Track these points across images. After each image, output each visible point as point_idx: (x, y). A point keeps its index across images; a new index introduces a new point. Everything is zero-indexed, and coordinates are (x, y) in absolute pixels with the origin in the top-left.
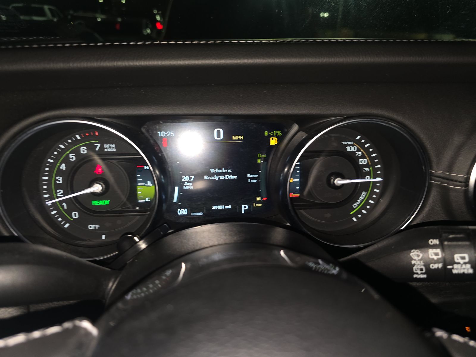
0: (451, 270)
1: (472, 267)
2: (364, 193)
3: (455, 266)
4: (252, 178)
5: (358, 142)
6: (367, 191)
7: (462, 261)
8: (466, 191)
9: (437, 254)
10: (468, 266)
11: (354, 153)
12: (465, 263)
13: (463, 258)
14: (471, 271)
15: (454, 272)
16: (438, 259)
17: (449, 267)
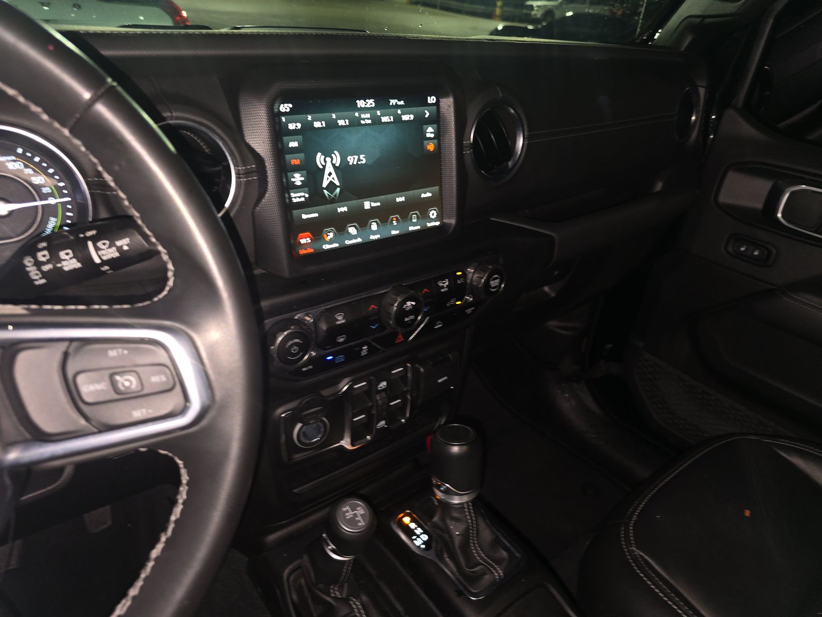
0: (61, 268)
1: (78, 261)
2: (53, 219)
3: (64, 263)
5: (23, 157)
6: (56, 217)
7: (67, 257)
9: (44, 256)
10: (75, 261)
11: (20, 171)
12: (71, 258)
13: (67, 254)
14: (79, 265)
15: (66, 269)
16: (47, 260)
17: (59, 265)
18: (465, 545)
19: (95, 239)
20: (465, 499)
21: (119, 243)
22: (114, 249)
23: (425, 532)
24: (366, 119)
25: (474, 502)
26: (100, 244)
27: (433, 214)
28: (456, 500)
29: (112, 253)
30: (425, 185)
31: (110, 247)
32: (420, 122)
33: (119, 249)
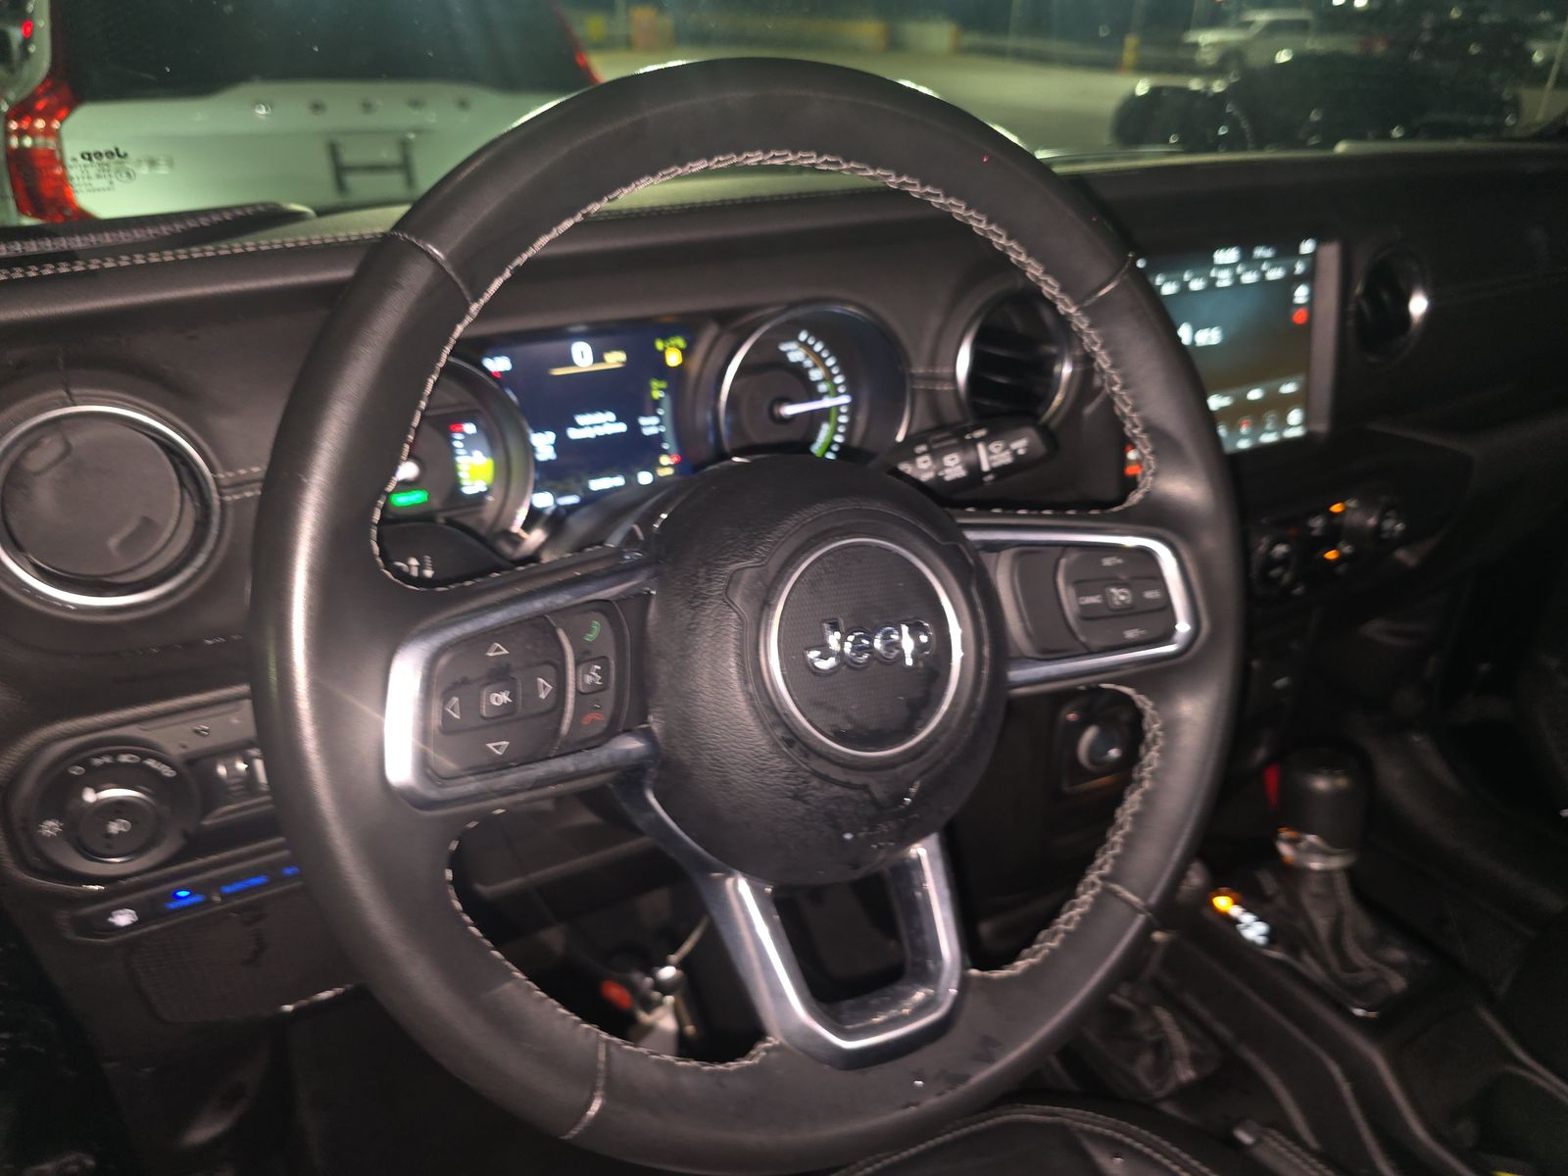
0: (944, 477)
1: (964, 468)
2: (825, 427)
3: (947, 471)
4: (650, 425)
5: (804, 345)
6: (829, 422)
7: (951, 464)
8: (956, 391)
10: (960, 467)
11: (800, 363)
12: (957, 467)
14: (963, 474)
16: (928, 468)
17: (941, 474)
18: (1336, 939)
19: (986, 440)
20: (1336, 863)
21: (1014, 445)
22: (1007, 453)
23: (1261, 919)
24: (1224, 279)
25: (1349, 871)
26: (992, 447)
27: (1295, 416)
28: (1316, 865)
29: (1005, 458)
30: (1286, 375)
31: (1004, 450)
32: (1291, 281)
33: (1014, 453)
